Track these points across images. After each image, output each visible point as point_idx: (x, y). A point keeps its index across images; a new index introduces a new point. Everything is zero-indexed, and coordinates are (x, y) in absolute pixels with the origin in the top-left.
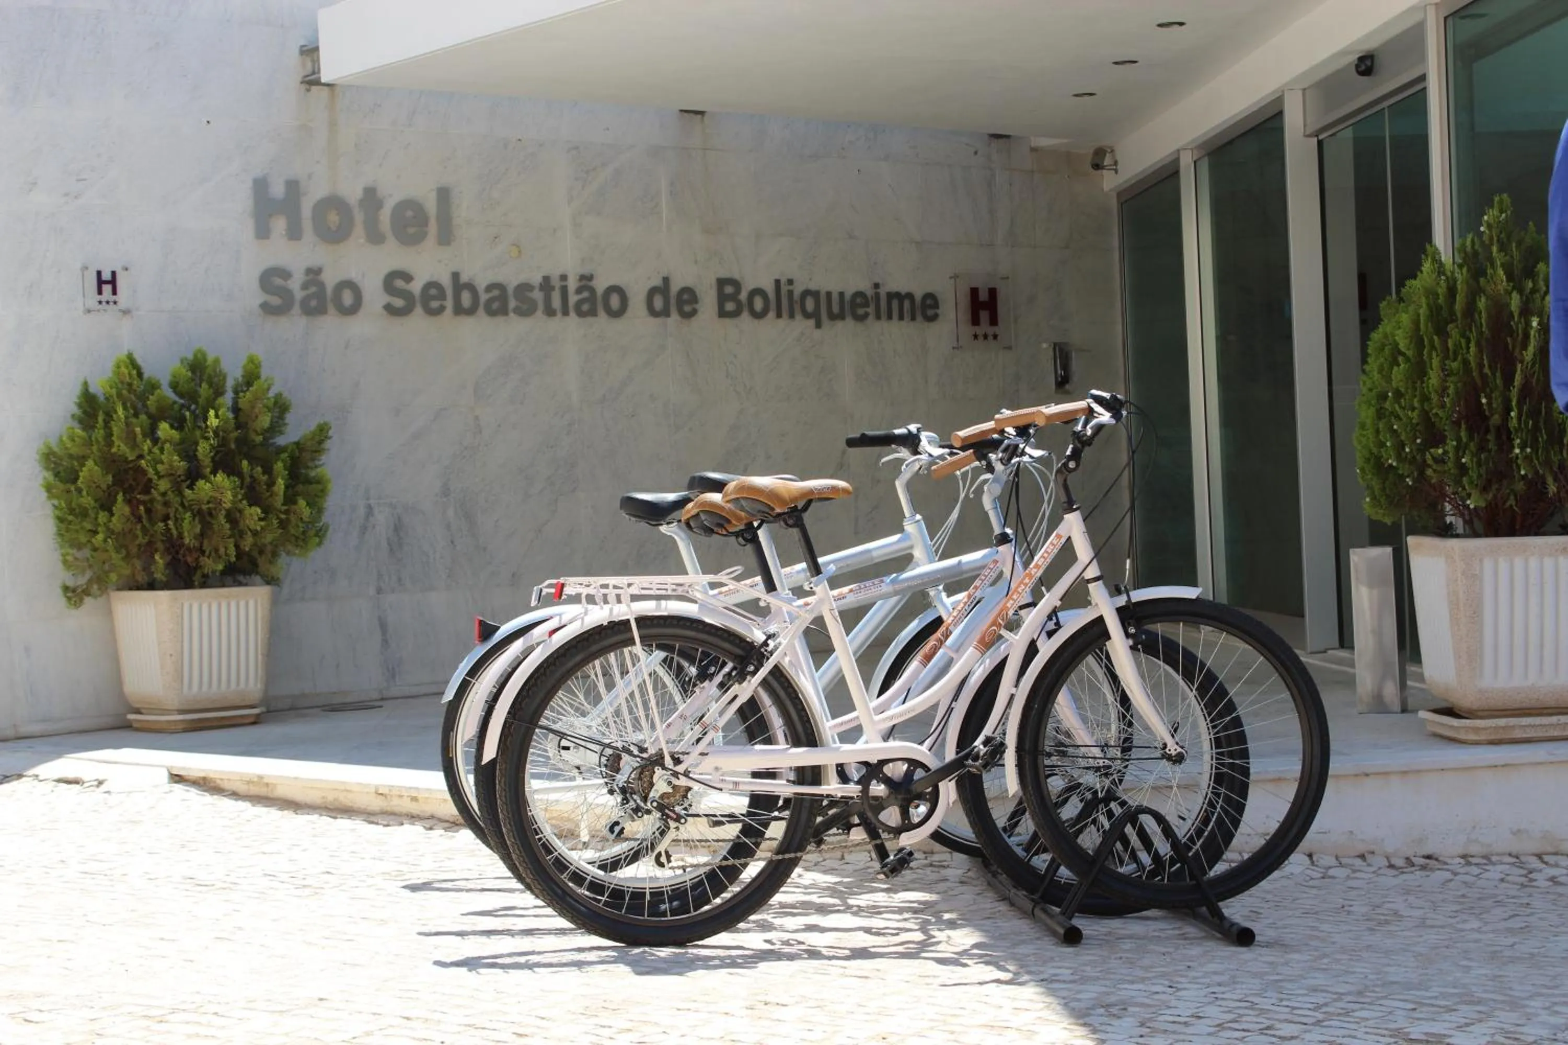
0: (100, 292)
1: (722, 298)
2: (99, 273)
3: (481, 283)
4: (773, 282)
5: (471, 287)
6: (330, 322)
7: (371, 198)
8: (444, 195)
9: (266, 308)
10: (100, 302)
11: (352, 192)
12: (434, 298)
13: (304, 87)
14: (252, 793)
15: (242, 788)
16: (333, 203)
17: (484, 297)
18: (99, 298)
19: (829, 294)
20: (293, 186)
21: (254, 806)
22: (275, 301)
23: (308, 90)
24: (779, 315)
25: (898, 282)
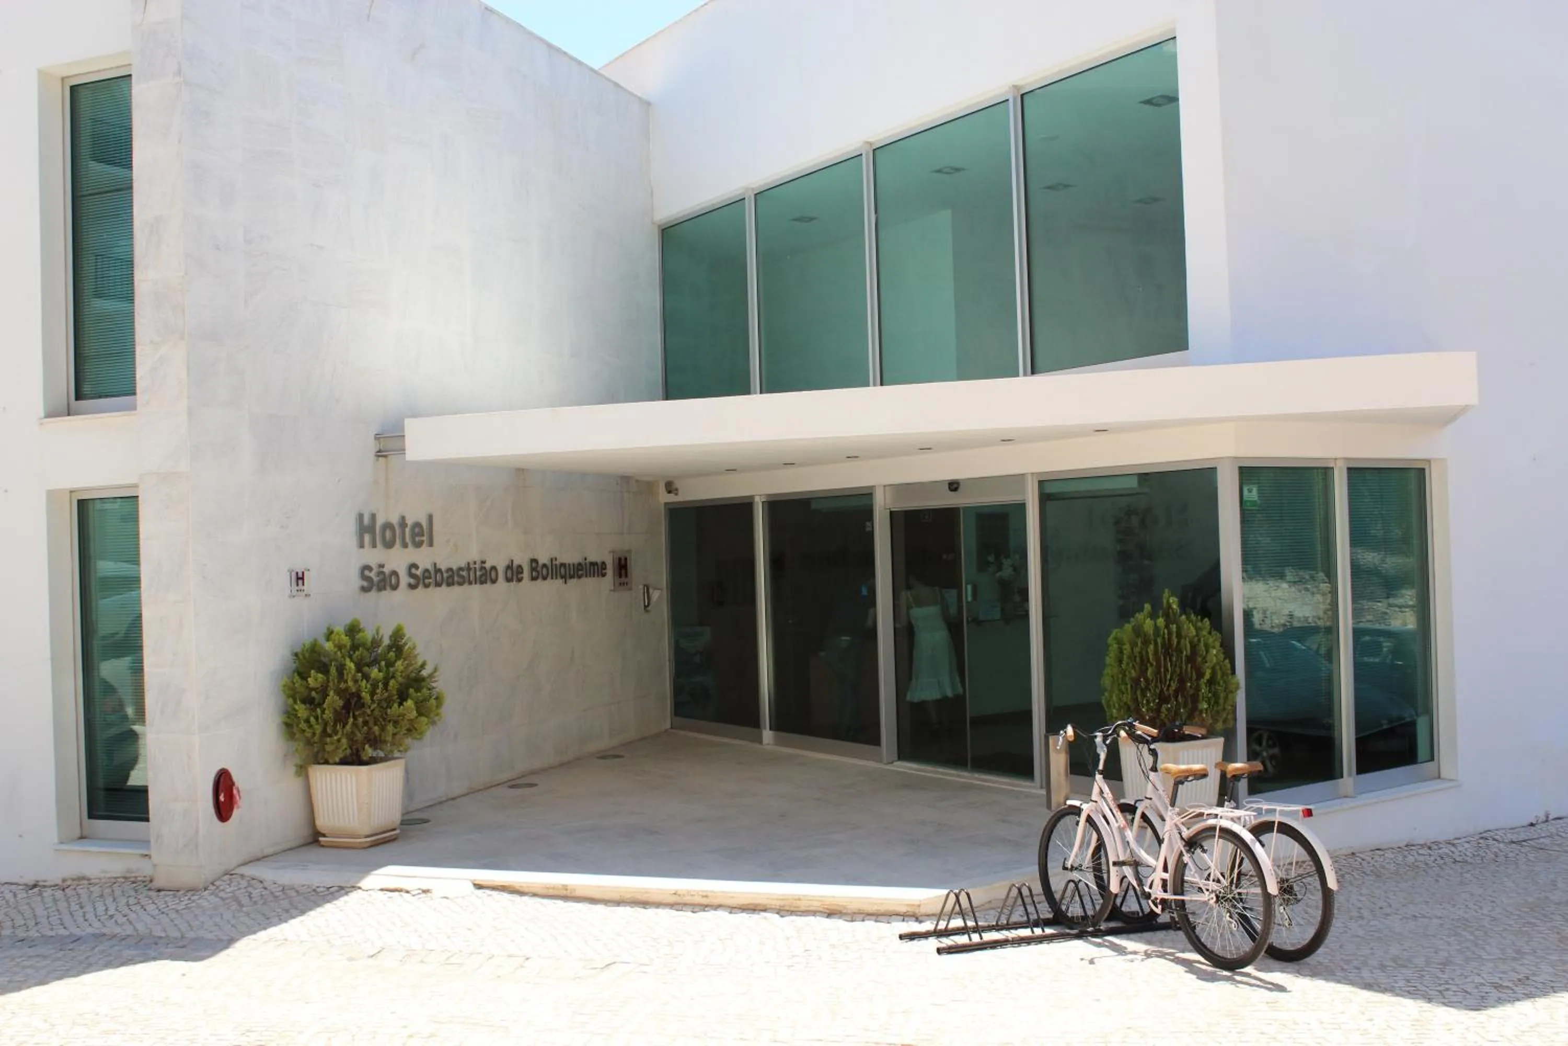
0: (298, 585)
1: (533, 569)
2: (297, 573)
3: (443, 568)
4: (550, 559)
5: (440, 570)
6: (387, 594)
7: (403, 522)
8: (430, 518)
9: (364, 589)
10: (297, 591)
11: (395, 520)
12: (427, 578)
13: (376, 458)
14: (550, 894)
15: (540, 892)
16: (388, 526)
17: (445, 575)
18: (297, 588)
19: (569, 565)
20: (373, 517)
21: (565, 902)
22: (365, 584)
23: (378, 460)
24: (552, 578)
25: (593, 558)
